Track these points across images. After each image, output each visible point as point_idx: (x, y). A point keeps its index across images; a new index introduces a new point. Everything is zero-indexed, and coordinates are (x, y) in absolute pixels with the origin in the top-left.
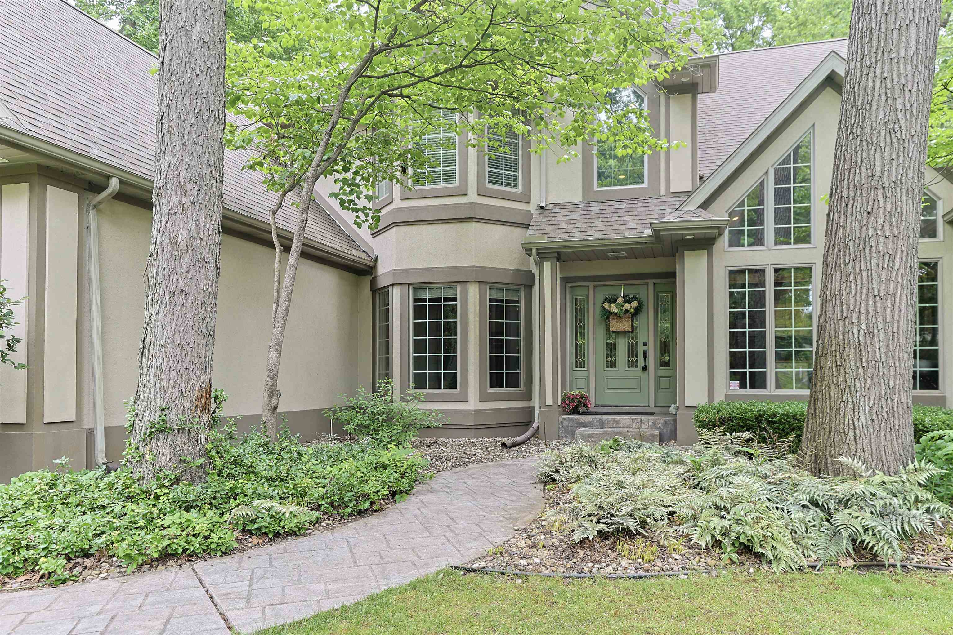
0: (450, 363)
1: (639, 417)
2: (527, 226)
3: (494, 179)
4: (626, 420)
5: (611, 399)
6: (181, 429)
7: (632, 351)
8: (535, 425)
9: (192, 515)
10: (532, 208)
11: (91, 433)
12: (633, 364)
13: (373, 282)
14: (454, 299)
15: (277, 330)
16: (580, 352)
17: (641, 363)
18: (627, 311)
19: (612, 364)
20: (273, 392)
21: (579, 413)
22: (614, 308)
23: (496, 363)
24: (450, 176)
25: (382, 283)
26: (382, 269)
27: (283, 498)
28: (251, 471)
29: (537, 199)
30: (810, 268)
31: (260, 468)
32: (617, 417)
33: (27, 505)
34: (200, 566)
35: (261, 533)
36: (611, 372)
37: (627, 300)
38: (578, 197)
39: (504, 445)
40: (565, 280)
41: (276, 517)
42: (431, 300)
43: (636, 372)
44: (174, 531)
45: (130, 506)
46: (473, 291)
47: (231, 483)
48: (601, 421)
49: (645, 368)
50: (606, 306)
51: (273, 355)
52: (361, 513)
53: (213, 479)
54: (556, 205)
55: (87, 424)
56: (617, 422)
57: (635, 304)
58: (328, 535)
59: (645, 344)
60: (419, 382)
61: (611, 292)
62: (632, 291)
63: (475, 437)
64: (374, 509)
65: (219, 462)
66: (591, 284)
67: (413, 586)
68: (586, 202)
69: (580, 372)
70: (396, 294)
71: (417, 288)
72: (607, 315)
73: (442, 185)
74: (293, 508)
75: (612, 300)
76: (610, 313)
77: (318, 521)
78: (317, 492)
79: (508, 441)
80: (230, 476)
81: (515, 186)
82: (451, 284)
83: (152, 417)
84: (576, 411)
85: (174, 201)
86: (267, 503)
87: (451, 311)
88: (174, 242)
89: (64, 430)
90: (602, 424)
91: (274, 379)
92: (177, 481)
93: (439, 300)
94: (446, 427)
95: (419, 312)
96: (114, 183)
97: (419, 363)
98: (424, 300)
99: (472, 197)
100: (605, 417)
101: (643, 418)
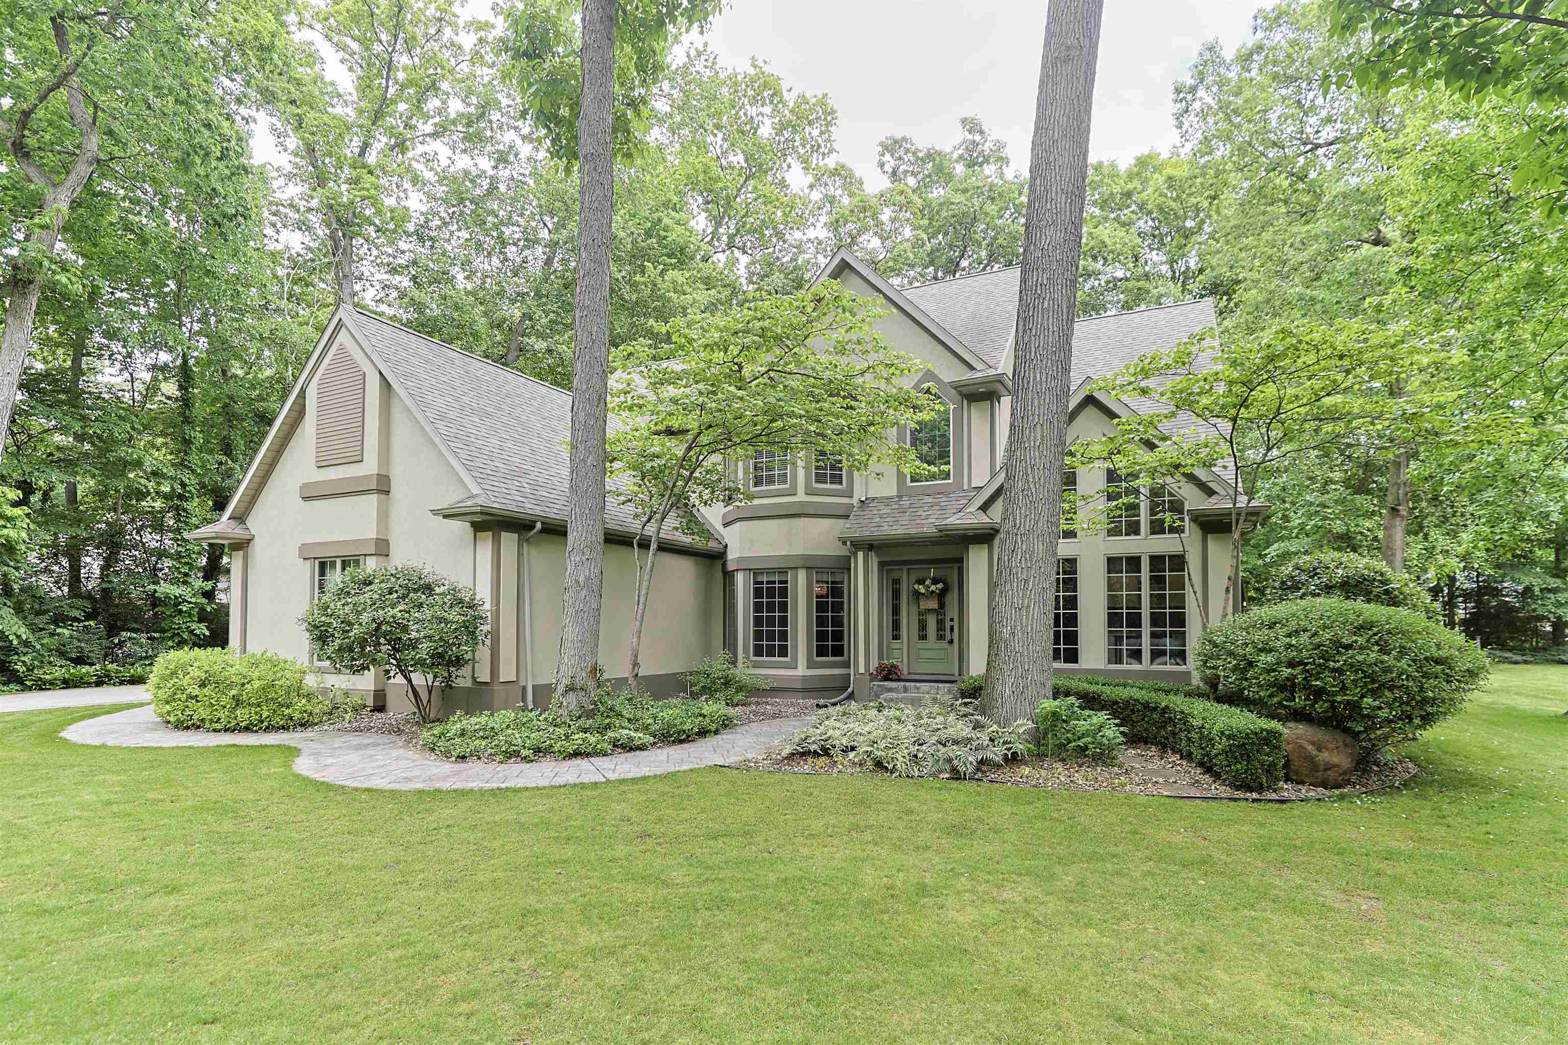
0: (784, 636)
1: (936, 685)
2: (847, 517)
3: (820, 478)
4: (925, 686)
5: (921, 668)
6: (582, 689)
7: (941, 624)
8: (850, 690)
9: (588, 735)
10: (855, 501)
11: (524, 689)
12: (941, 637)
13: (724, 565)
14: (786, 582)
15: (638, 624)
16: (896, 625)
17: (948, 637)
18: (933, 592)
19: (923, 637)
20: (635, 664)
21: (891, 680)
22: (922, 590)
23: (821, 636)
24: (783, 479)
25: (731, 567)
26: (731, 555)
27: (636, 730)
28: (620, 715)
29: (859, 494)
30: (1076, 560)
31: (624, 713)
32: (918, 684)
33: (508, 727)
34: (592, 759)
35: (623, 747)
36: (923, 644)
37: (935, 581)
38: (893, 492)
39: (818, 705)
40: (882, 564)
41: (631, 739)
42: (768, 582)
43: (944, 644)
44: (580, 742)
45: (557, 729)
46: (802, 575)
47: (608, 721)
48: (905, 687)
49: (951, 642)
50: (916, 586)
51: (635, 640)
52: (681, 742)
53: (598, 718)
54: (874, 499)
55: (523, 683)
56: (918, 688)
57: (940, 586)
58: (659, 751)
59: (952, 620)
60: (758, 651)
61: (921, 575)
62: (940, 574)
63: (804, 699)
64: (687, 740)
65: (602, 709)
66: (905, 568)
67: (691, 770)
68: (900, 497)
69: (896, 644)
70: (740, 578)
71: (757, 572)
72: (917, 594)
73: (777, 487)
74: (641, 735)
75: (921, 582)
76: (920, 594)
77: (655, 743)
78: (653, 728)
79: (822, 702)
80: (608, 717)
81: (841, 483)
82: (783, 571)
83: (566, 681)
84: (886, 678)
85: (577, 559)
86: (627, 732)
87: (784, 592)
88: (577, 582)
89: (509, 687)
90: (906, 690)
91: (636, 656)
92: (580, 717)
93: (774, 582)
94: (773, 689)
95: (758, 593)
96: (539, 525)
97: (758, 636)
98: (762, 583)
99: (801, 497)
100: (908, 684)
101: (941, 685)
